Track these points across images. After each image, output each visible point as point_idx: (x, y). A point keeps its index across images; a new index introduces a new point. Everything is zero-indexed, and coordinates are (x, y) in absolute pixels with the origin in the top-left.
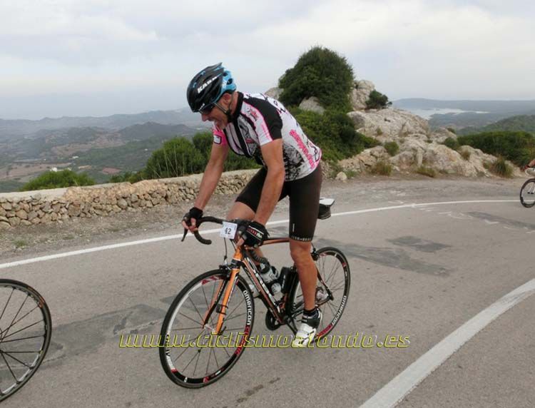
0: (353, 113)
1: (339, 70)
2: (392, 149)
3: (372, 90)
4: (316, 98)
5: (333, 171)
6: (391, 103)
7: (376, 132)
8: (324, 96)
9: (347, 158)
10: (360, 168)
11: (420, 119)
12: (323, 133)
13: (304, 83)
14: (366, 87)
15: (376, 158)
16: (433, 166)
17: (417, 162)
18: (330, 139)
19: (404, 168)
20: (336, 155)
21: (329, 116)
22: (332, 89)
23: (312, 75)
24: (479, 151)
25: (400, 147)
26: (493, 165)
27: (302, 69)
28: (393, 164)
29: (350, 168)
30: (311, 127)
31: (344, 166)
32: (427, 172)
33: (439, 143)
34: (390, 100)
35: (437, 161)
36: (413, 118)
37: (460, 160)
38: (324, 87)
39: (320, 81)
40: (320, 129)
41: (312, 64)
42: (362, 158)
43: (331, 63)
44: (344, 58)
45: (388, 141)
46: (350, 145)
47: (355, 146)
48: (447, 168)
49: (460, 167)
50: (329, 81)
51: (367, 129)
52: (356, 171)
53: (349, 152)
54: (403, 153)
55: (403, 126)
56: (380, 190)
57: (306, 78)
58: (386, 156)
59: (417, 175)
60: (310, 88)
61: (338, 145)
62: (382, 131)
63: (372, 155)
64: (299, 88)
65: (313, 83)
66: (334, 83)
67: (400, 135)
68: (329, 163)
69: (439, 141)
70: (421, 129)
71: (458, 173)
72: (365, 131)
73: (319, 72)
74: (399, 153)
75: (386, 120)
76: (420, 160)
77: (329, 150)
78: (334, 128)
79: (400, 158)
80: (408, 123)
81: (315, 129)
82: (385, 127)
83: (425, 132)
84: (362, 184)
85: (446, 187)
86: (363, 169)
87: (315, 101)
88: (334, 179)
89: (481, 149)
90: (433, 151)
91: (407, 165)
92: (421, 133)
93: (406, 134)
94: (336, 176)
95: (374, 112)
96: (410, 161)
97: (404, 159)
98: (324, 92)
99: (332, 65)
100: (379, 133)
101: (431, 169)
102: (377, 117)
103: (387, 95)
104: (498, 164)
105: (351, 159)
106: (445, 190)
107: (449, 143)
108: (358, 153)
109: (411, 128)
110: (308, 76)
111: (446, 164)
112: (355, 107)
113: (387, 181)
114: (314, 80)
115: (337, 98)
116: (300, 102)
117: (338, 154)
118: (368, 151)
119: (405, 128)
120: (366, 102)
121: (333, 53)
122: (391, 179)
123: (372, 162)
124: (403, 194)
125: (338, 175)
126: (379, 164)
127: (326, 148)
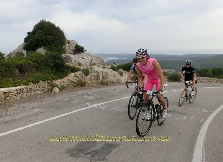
0: (65, 54)
1: (56, 33)
2: (86, 72)
3: (76, 44)
4: (45, 47)
5: (50, 87)
6: (86, 51)
7: (78, 64)
8: (49, 46)
9: (60, 79)
10: (69, 84)
11: (100, 58)
12: (43, 65)
13: (36, 38)
14: (72, 42)
15: (78, 77)
16: (107, 80)
17: (99, 78)
18: (48, 68)
19: (93, 82)
20: (52, 78)
21: (48, 55)
22: (53, 42)
23: (41, 35)
24: (126, 71)
25: (90, 71)
26: (133, 77)
27: (36, 31)
28: (87, 80)
29: (62, 84)
30: (36, 62)
31: (58, 84)
32: (104, 83)
33: (109, 68)
34: (85, 49)
35: (109, 77)
36: (97, 57)
37: (119, 76)
38: (48, 41)
39: (45, 38)
40: (42, 62)
41: (41, 29)
42: (69, 78)
43: (52, 29)
44: (59, 27)
45: (84, 69)
46: (62, 71)
47: (65, 71)
48: (114, 80)
49: (119, 79)
50: (51, 38)
51: (73, 63)
52: (66, 85)
53: (61, 75)
54: (92, 74)
55: (92, 61)
56: (78, 96)
57: (37, 36)
58: (84, 76)
59: (100, 85)
60: (40, 41)
61: (54, 72)
62: (81, 64)
63: (75, 76)
64: (34, 41)
65: (42, 39)
66: (54, 40)
67: (90, 65)
68: (48, 83)
69: (108, 67)
70: (100, 63)
71: (119, 82)
72: (72, 63)
73: (45, 33)
74: (90, 74)
75: (83, 58)
76: (101, 77)
77: (47, 75)
78: (50, 61)
79: (91, 77)
80: (94, 60)
81: (38, 63)
82: (82, 62)
83: (102, 63)
84: (69, 93)
85: (114, 90)
86: (70, 84)
87: (44, 49)
88: (51, 92)
89: (127, 71)
90: (106, 73)
91: (95, 80)
92: (101, 64)
93: (93, 65)
94: (52, 90)
95: (77, 55)
96: (96, 78)
97: (93, 77)
98: (49, 44)
99: (53, 30)
100: (80, 64)
101: (106, 81)
102: (78, 57)
103: (83, 47)
104: (134, 77)
105: (63, 79)
106: (114, 92)
107: (113, 68)
108: (67, 75)
109: (95, 62)
110: (38, 35)
111: (113, 78)
112: (67, 52)
113: (84, 90)
114: (42, 37)
115: (56, 47)
116: (36, 49)
117: (54, 76)
118: (73, 74)
119: (92, 62)
120: (73, 50)
121: (53, 24)
122: (86, 88)
123: (75, 80)
124: (91, 98)
125: (54, 89)
126: (79, 81)
127: (46, 73)
